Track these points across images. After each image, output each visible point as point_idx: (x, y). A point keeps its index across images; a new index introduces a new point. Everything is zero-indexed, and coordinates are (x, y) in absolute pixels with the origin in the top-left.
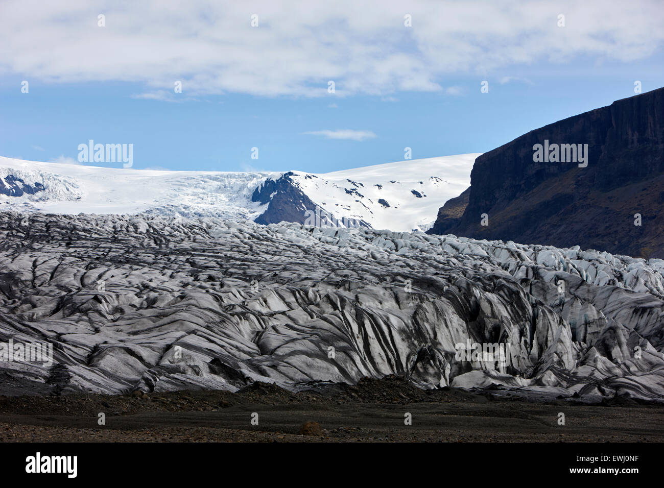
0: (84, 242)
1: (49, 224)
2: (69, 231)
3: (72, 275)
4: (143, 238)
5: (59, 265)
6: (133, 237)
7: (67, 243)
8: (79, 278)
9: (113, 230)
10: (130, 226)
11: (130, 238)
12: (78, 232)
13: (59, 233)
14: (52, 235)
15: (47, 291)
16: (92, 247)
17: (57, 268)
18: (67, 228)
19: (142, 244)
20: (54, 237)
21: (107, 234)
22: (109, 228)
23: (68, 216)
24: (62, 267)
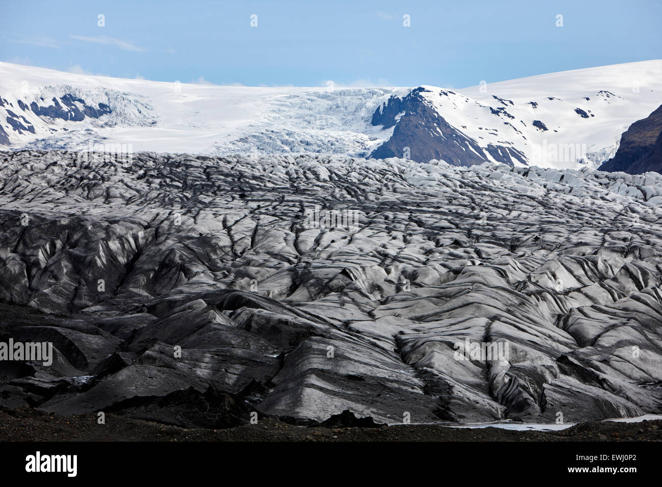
0: (261, 193)
1: (208, 170)
2: (236, 179)
3: (282, 240)
4: (331, 187)
5: (257, 226)
6: (318, 186)
7: (240, 195)
8: (291, 243)
9: (287, 177)
10: (307, 172)
11: (315, 188)
12: (247, 180)
13: (226, 182)
14: (217, 184)
15: (261, 261)
16: (276, 201)
17: (256, 230)
18: (232, 175)
19: (333, 196)
20: (219, 186)
21: (283, 182)
22: (281, 173)
23: (224, 158)
24: (264, 230)
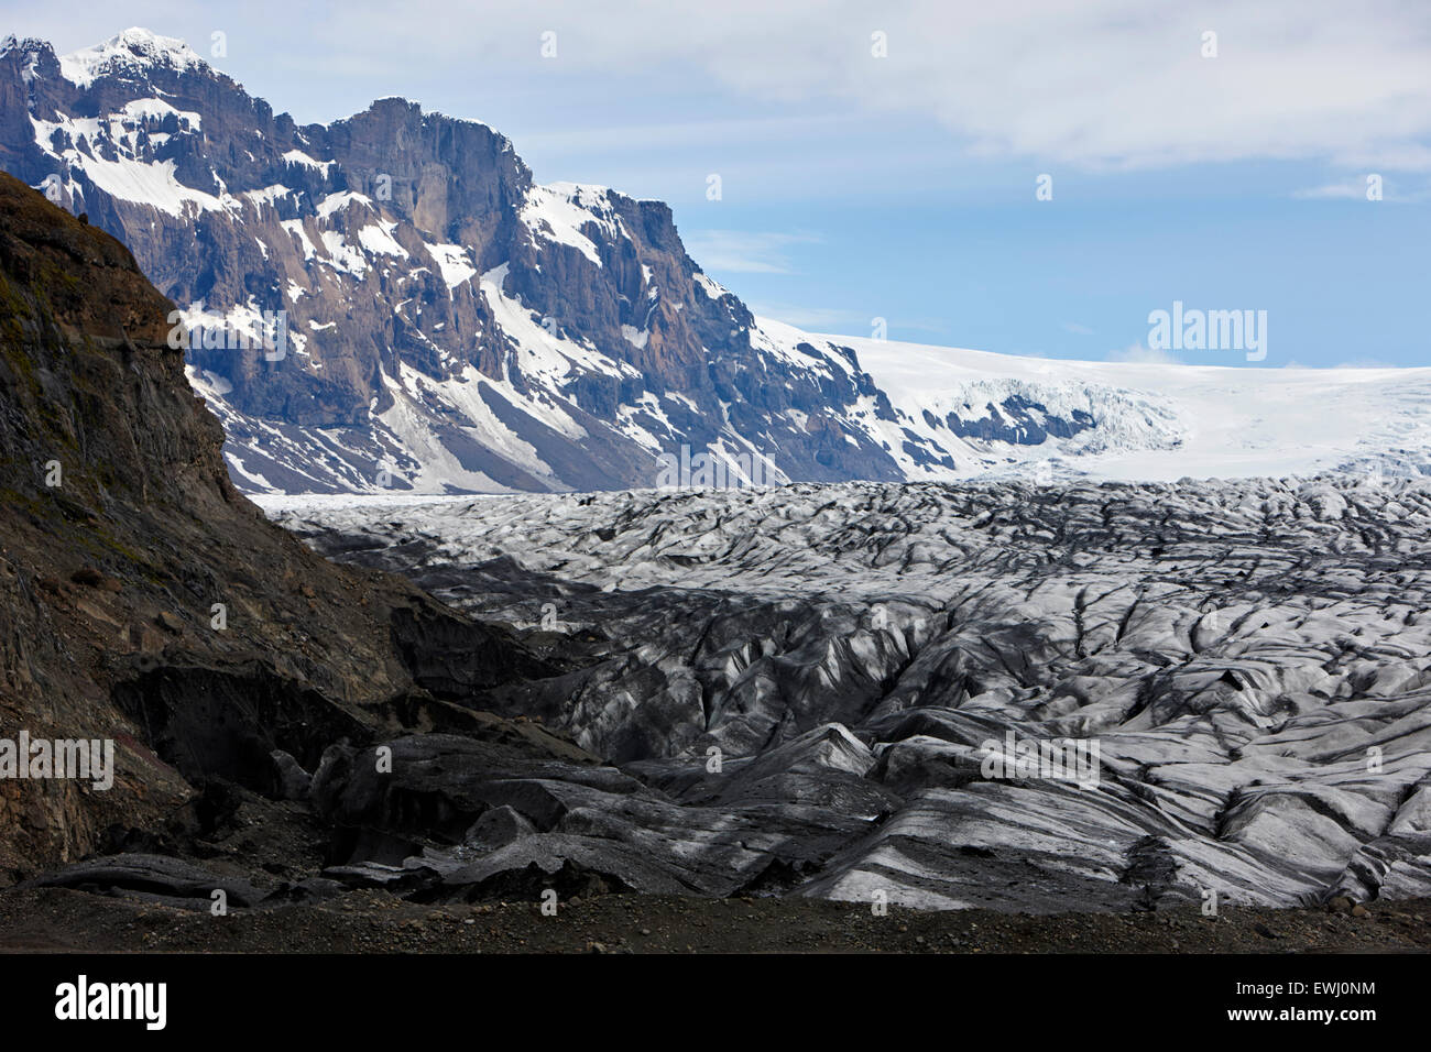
0: (1193, 545)
1: (1109, 507)
2: (1157, 522)
3: (1169, 624)
4: (1334, 531)
5: (1137, 602)
6: (1310, 529)
7: (1153, 550)
8: (1185, 632)
9: (1263, 515)
10: (1302, 504)
11: (1304, 533)
12: (1178, 522)
13: (1135, 526)
14: (1118, 532)
15: (1112, 666)
16: (1213, 558)
17: (1131, 610)
18: (1152, 515)
19: (1332, 547)
20: (1122, 535)
21: (1248, 525)
22: (1252, 509)
23: (1153, 486)
24: (1144, 608)
